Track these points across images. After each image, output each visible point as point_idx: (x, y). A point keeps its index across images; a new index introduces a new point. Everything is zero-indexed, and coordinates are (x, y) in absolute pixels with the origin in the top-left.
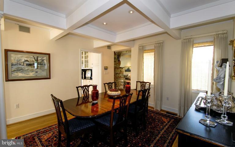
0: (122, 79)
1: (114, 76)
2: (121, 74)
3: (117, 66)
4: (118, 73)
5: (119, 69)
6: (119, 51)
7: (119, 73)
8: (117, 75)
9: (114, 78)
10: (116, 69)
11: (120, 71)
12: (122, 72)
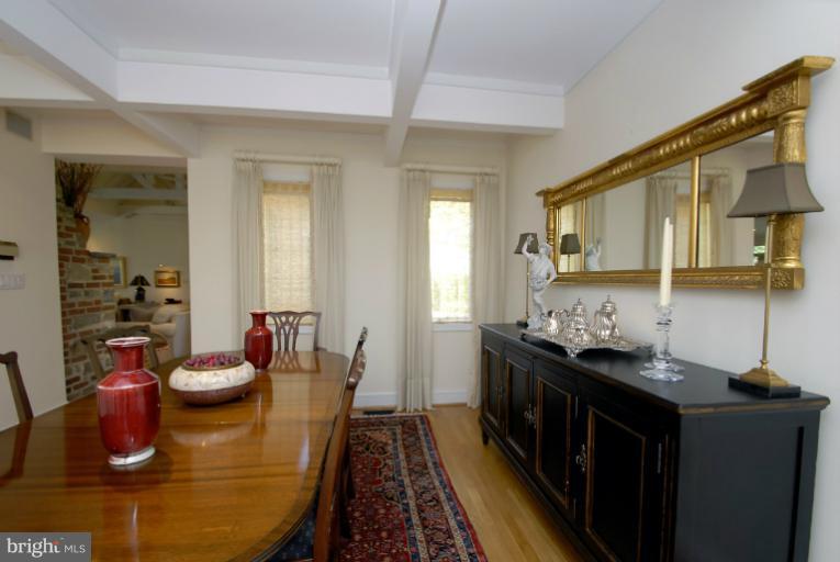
0: (107, 317)
1: (63, 298)
2: (101, 290)
3: (68, 243)
4: (81, 286)
5: (83, 261)
6: (79, 161)
7: (89, 285)
8: (74, 295)
9: (64, 314)
10: (67, 260)
11: (95, 271)
12: (103, 277)
